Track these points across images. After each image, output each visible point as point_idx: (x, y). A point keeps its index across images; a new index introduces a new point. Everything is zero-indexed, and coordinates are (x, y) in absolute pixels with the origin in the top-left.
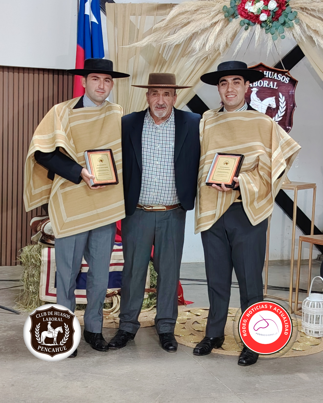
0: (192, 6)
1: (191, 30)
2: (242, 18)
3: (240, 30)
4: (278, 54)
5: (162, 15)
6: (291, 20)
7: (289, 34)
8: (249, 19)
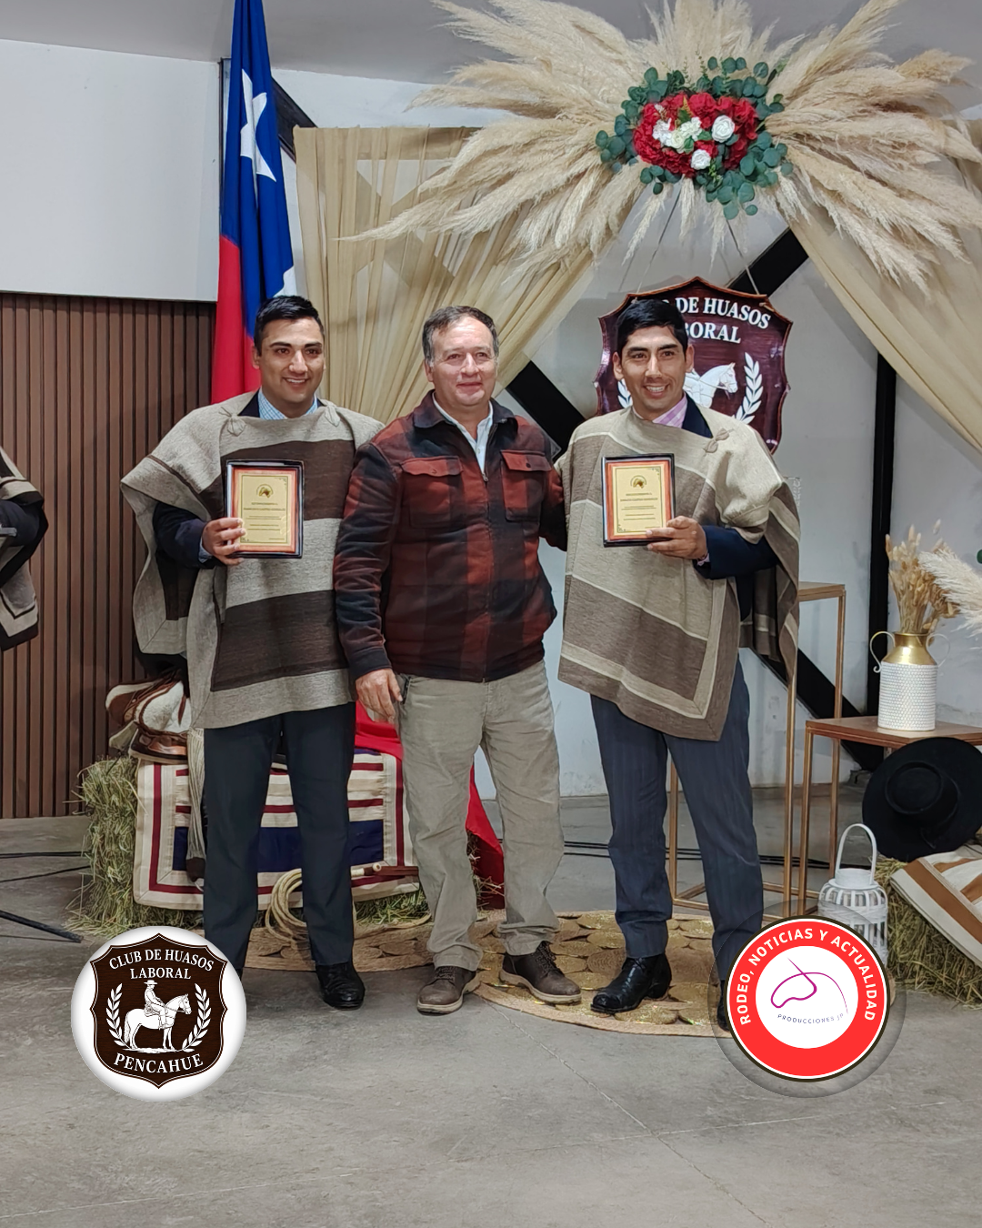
0: (517, 133)
1: (516, 195)
2: (645, 163)
3: (641, 193)
4: (741, 254)
5: (439, 157)
6: (773, 167)
7: (768, 202)
8: (664, 165)
